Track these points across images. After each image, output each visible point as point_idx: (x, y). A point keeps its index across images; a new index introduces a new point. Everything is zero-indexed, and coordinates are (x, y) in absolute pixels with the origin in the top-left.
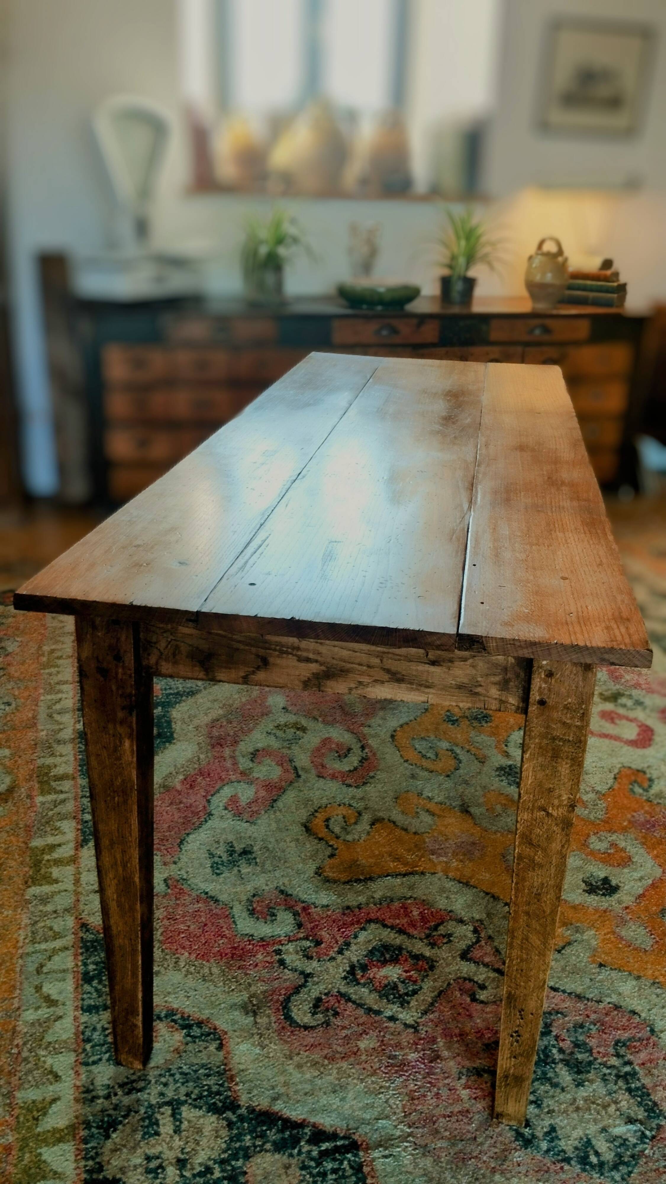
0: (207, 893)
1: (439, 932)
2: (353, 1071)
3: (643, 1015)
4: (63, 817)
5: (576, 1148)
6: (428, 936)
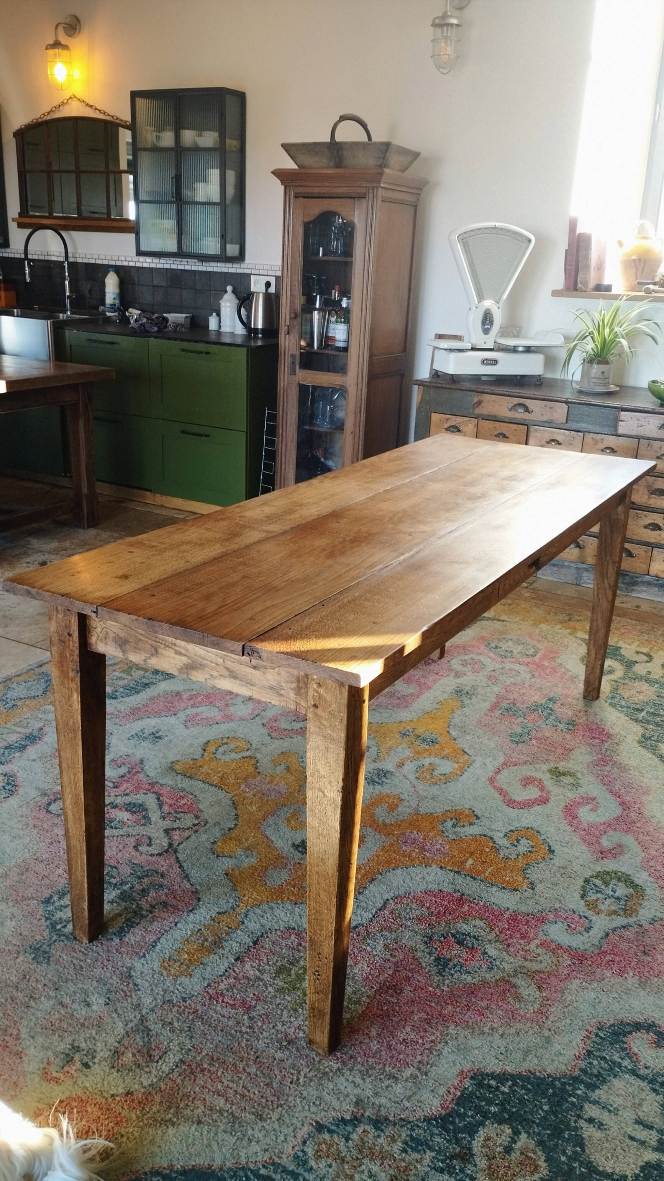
1: (177, 815)
2: (34, 836)
3: (201, 903)
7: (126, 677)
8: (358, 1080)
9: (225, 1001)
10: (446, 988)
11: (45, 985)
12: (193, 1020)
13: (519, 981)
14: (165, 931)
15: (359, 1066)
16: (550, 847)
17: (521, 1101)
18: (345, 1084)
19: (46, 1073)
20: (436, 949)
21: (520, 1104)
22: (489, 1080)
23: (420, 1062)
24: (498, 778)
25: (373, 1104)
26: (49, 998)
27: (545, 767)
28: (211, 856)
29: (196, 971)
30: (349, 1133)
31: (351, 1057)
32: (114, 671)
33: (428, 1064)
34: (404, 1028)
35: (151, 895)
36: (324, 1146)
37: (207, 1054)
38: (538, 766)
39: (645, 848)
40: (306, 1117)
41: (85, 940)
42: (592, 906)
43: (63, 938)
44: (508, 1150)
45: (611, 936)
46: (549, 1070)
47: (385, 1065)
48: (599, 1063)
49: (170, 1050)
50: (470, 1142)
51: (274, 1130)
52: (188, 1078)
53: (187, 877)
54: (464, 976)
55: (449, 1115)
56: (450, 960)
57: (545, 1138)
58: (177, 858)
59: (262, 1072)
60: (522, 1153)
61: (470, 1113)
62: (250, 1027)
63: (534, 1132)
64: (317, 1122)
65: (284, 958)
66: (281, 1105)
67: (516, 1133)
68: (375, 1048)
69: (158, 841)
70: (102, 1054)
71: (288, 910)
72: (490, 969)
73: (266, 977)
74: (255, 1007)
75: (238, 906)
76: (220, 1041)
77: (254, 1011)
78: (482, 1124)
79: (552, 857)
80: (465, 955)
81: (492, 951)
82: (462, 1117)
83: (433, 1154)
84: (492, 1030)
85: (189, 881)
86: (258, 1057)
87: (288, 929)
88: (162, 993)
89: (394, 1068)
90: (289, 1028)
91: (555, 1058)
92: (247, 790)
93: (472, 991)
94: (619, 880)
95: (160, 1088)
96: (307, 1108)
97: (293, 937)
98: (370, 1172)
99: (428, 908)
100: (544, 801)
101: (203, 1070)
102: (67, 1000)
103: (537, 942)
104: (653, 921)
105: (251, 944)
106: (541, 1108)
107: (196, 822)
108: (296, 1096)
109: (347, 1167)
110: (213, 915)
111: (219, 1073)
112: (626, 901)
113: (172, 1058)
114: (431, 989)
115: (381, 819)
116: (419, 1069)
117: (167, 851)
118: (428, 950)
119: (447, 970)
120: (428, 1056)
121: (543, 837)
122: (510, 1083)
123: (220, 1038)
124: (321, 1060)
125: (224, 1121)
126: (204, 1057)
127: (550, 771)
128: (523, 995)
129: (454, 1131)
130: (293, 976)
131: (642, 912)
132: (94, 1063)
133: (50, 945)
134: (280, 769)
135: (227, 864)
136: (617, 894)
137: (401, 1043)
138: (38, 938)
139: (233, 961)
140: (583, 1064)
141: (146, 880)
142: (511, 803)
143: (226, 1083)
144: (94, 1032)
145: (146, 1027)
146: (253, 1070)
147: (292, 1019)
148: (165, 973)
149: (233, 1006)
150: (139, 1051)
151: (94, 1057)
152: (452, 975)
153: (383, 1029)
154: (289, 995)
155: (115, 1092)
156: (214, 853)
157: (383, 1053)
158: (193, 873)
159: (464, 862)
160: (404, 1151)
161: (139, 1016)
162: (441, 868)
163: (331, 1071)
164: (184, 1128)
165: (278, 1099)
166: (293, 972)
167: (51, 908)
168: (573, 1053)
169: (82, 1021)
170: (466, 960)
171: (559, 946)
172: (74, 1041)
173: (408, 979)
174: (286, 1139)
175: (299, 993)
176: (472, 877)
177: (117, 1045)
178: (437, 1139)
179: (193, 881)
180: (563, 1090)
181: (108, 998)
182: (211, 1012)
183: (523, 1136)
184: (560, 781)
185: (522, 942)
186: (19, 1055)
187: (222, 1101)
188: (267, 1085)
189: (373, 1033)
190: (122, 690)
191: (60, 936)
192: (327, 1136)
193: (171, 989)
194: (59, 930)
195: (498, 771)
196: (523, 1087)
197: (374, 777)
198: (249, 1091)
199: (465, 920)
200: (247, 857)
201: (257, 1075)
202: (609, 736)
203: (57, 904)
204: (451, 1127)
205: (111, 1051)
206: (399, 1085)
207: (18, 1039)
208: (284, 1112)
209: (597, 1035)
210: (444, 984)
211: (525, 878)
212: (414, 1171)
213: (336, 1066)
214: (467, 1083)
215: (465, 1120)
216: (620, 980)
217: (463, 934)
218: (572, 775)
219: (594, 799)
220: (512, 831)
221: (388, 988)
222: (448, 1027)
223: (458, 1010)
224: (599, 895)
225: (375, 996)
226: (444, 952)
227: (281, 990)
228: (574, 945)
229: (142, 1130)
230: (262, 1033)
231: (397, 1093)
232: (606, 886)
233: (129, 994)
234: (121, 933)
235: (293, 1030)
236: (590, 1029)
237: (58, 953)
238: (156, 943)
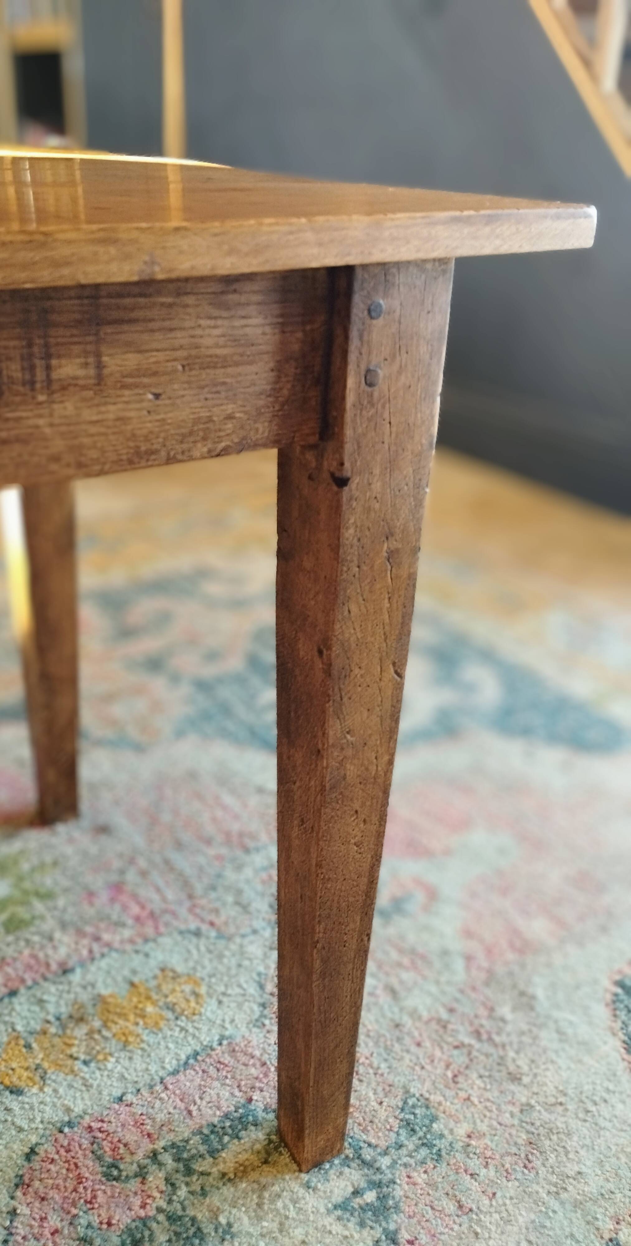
9: (139, 909)
11: (419, 1045)
26: (414, 1014)
29: (151, 973)
43: (368, 1154)
62: (133, 861)
73: (50, 922)
74: (105, 883)
77: (111, 877)
88: (227, 953)
130: (11, 907)
138: (420, 1178)
139: (77, 969)
147: (69, 853)
148: (203, 990)
154: (43, 885)
166: (5, 917)
191: (372, 1161)
193: (208, 956)
194: (371, 1187)
227: (48, 896)
237: (382, 1114)
238: (186, 1063)
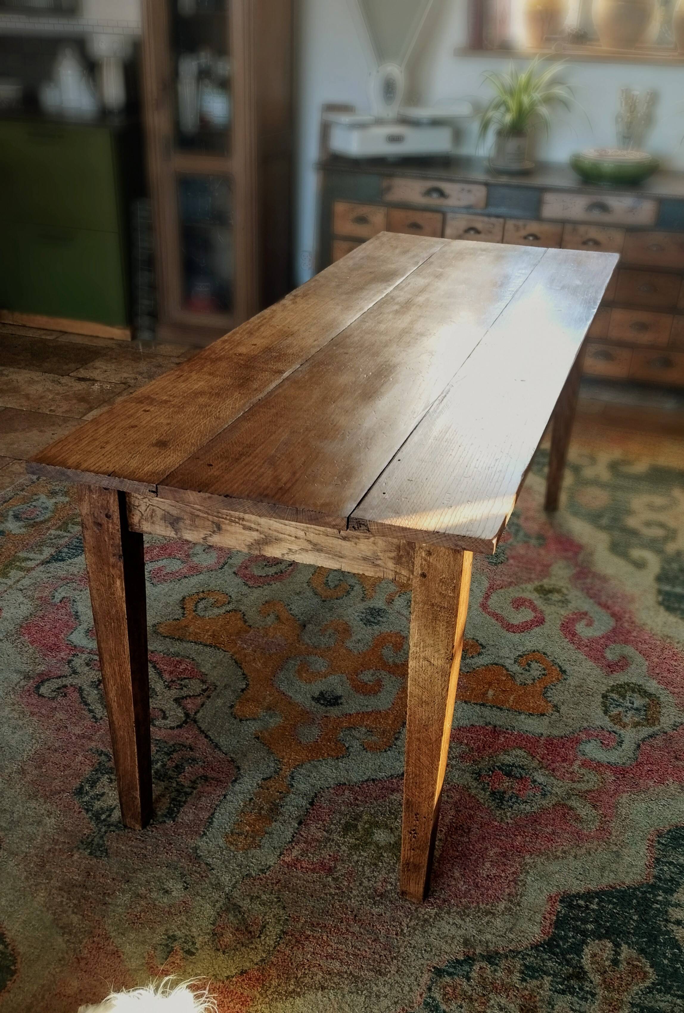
0: (77, 612)
1: (182, 683)
2: (36, 724)
3: (242, 771)
4: (52, 545)
5: (102, 808)
6: (173, 681)
7: (65, 534)
8: (459, 921)
9: (304, 866)
10: (510, 821)
11: (113, 879)
12: (279, 890)
13: (573, 803)
14: (217, 805)
15: (455, 908)
16: (560, 667)
17: (612, 915)
18: (448, 927)
19: (152, 968)
20: (488, 784)
21: (612, 918)
22: (577, 900)
23: (509, 894)
24: (489, 603)
25: (480, 942)
26: (124, 892)
27: (530, 587)
28: (233, 720)
29: (263, 841)
30: (468, 972)
31: (444, 901)
32: (48, 529)
33: (517, 895)
34: (483, 864)
35: (187, 770)
36: (448, 988)
37: (306, 922)
38: (523, 586)
39: (647, 656)
40: (422, 964)
41: (138, 827)
42: (617, 720)
43: (112, 828)
44: (615, 962)
45: (643, 747)
46: (627, 882)
47: (478, 903)
48: (669, 868)
49: (268, 923)
50: (579, 961)
51: (397, 982)
52: (295, 948)
53: (217, 746)
54: (522, 807)
55: (552, 939)
56: (504, 792)
57: (644, 946)
58: (200, 728)
59: (365, 929)
60: (628, 963)
61: (571, 934)
62: (339, 888)
63: (632, 942)
64: (434, 968)
65: (346, 815)
66: (395, 958)
67: (617, 945)
68: (463, 889)
69: (172, 713)
70: (200, 938)
71: (332, 766)
72: (544, 795)
73: (335, 836)
74: (335, 867)
75: (281, 769)
76: (314, 907)
77: (336, 872)
78: (584, 942)
79: (565, 677)
80: (516, 786)
81: (540, 779)
82: (565, 939)
83: (550, 978)
84: (565, 853)
85: (220, 750)
86: (356, 916)
87: (340, 785)
88: (238, 868)
89: (487, 904)
90: (375, 882)
91: (629, 870)
92: (245, 646)
93: (534, 819)
94: (633, 691)
95: (272, 963)
96: (420, 956)
97: (347, 792)
98: (499, 1005)
99: (467, 744)
100: (540, 621)
101: (307, 938)
102: (142, 891)
103: (578, 762)
104: (675, 727)
105: (308, 806)
106: (631, 918)
107: (204, 687)
108: (406, 947)
109: (476, 1005)
110: (260, 783)
111: (325, 938)
112: (645, 710)
113: (273, 931)
114: (496, 823)
115: (391, 660)
116: (511, 901)
117: (185, 722)
118: (480, 786)
119: (505, 802)
120: (515, 888)
121: (551, 658)
122: (597, 900)
123: (313, 904)
124: (417, 908)
125: (346, 982)
126: (303, 925)
127: (536, 590)
128: (582, 815)
129: (562, 954)
130: (361, 832)
131: (662, 719)
132: (197, 949)
133: (102, 837)
134: (270, 620)
135: (253, 727)
136: (635, 706)
137: (486, 880)
138: (86, 831)
139: (296, 825)
140: (655, 872)
141: (175, 755)
142: (510, 627)
143: (335, 946)
144: (184, 919)
145: (235, 904)
146: (356, 928)
147: (376, 874)
148: (232, 848)
149: (313, 871)
150: (237, 930)
151: (194, 943)
152: (512, 807)
153: (465, 869)
154: (365, 851)
155: (229, 974)
156: (235, 718)
157: (473, 892)
158: (222, 741)
159: (485, 694)
160: (523, 980)
161: (223, 896)
162: (466, 702)
163: (431, 917)
164: (310, 996)
165: (390, 952)
166: (359, 827)
167: (86, 798)
168: (643, 863)
169: (167, 909)
170: (520, 790)
171: (600, 764)
172: (166, 930)
173: (471, 817)
174: (411, 989)
175: (373, 847)
176: (498, 708)
177: (213, 927)
178: (549, 964)
179: (225, 750)
180: (645, 899)
181: (185, 882)
182: (294, 880)
183: (624, 947)
184: (548, 599)
185: (565, 765)
186: (116, 953)
187: (338, 964)
188: (375, 940)
189: (457, 874)
190: (66, 550)
191: (109, 826)
192: (448, 979)
193: (245, 863)
194: (105, 820)
195: (487, 597)
196: (610, 902)
197: (369, 617)
198: (359, 950)
199: (506, 752)
200: (271, 717)
201: (361, 933)
202: (580, 547)
203: (91, 794)
204: (558, 950)
205: (209, 934)
206: (498, 920)
207: (108, 939)
208: (400, 964)
209: (659, 842)
210: (506, 817)
211: (547, 702)
212: (538, 997)
213: (433, 912)
214: (559, 907)
215: (568, 942)
216: (662, 787)
217: (509, 766)
218: (559, 591)
219: (586, 614)
220: (520, 656)
221: (456, 829)
222: (523, 857)
223: (528, 839)
224: (620, 709)
225: (446, 838)
226: (496, 786)
227: (354, 847)
228: (612, 760)
229: (270, 1005)
230: (351, 892)
231: (498, 927)
232: (624, 699)
233: (204, 875)
234: (171, 814)
235: (380, 884)
236: (651, 838)
237: (114, 844)
238: (212, 819)
